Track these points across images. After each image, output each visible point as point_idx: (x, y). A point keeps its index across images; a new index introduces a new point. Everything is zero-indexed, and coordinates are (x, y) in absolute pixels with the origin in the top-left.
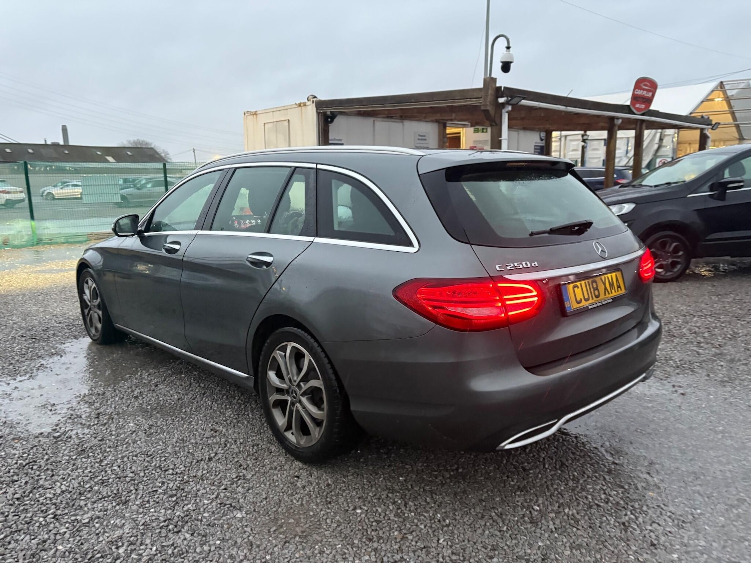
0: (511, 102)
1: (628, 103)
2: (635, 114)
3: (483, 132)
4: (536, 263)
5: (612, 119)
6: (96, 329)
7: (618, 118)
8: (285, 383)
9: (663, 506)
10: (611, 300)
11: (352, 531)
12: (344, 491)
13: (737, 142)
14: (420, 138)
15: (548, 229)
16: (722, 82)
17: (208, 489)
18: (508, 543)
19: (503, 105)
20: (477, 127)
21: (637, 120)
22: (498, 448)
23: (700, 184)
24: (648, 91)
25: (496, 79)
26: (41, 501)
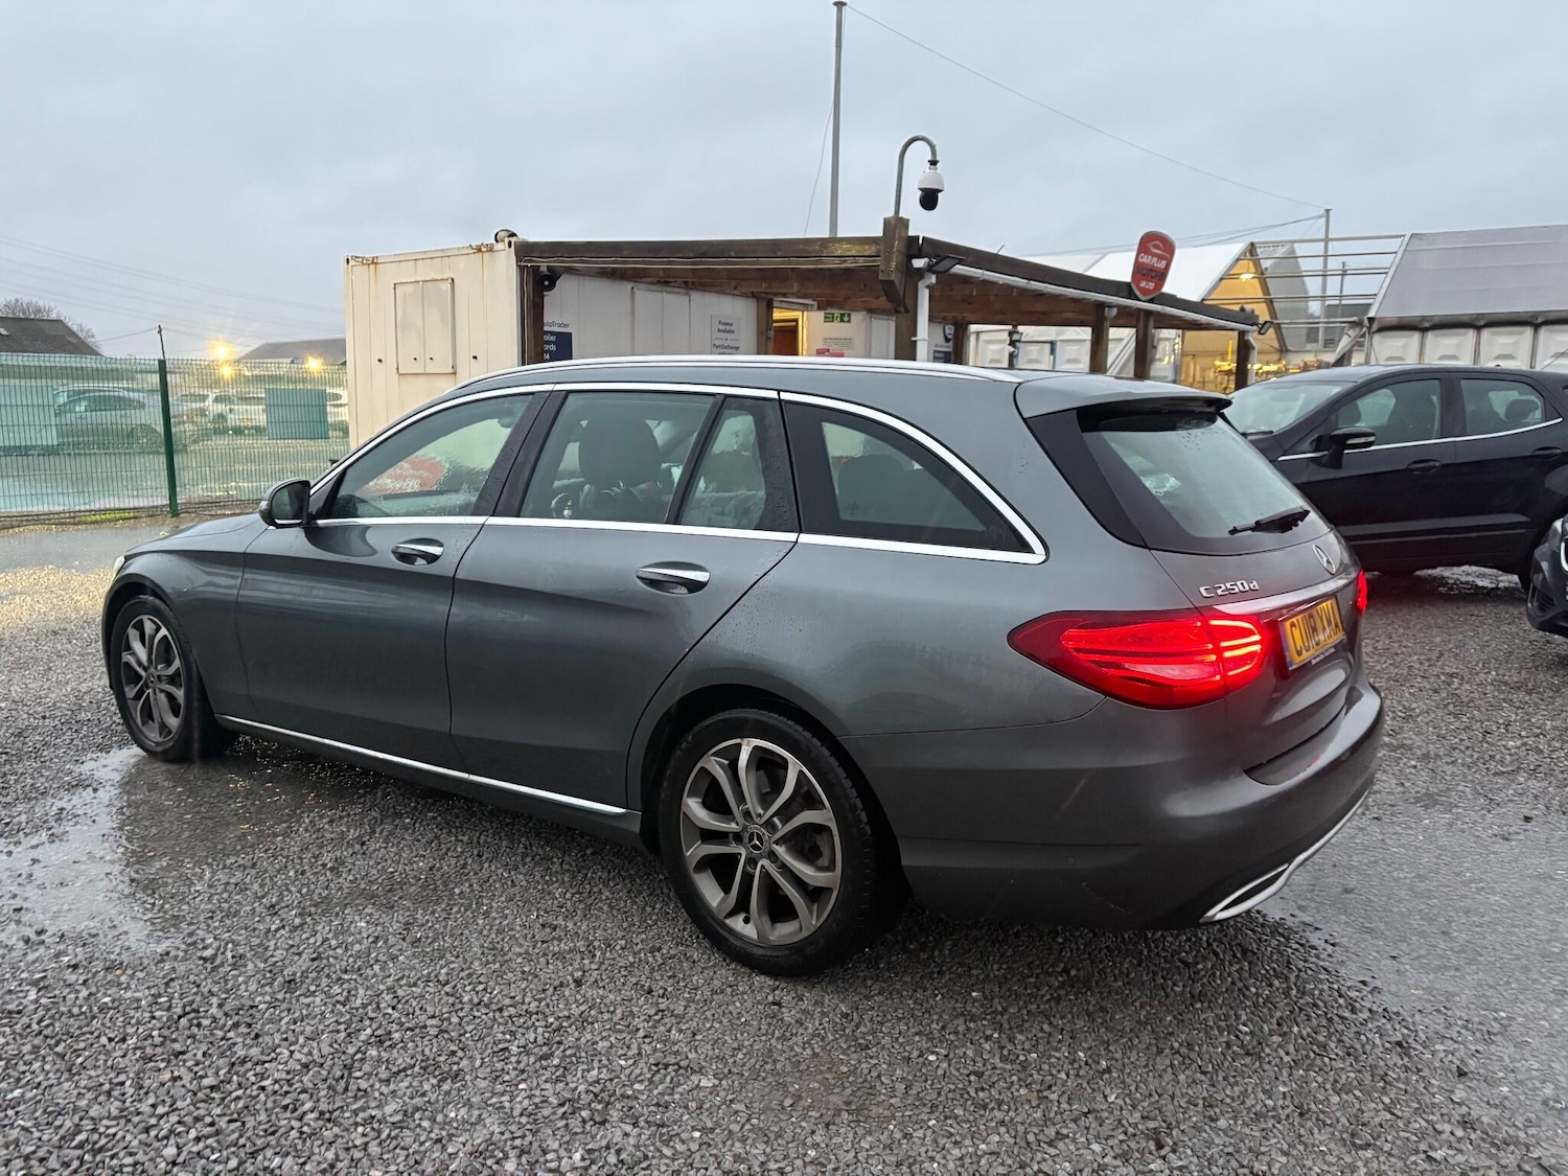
0: (936, 268)
1: (1127, 278)
2: (1138, 299)
3: (842, 321)
4: (1255, 583)
5: (1101, 306)
6: (163, 727)
7: (1110, 306)
8: (733, 819)
9: (1444, 1010)
10: (1333, 650)
11: (939, 1093)
12: (882, 1024)
13: (1277, 356)
14: (722, 327)
15: (1252, 522)
16: (1252, 244)
17: (612, 1039)
18: (1228, 1093)
19: (920, 273)
20: (830, 311)
21: (1139, 310)
22: (1202, 920)
23: (1297, 439)
24: (1160, 257)
25: (908, 220)
26: (270, 1089)
